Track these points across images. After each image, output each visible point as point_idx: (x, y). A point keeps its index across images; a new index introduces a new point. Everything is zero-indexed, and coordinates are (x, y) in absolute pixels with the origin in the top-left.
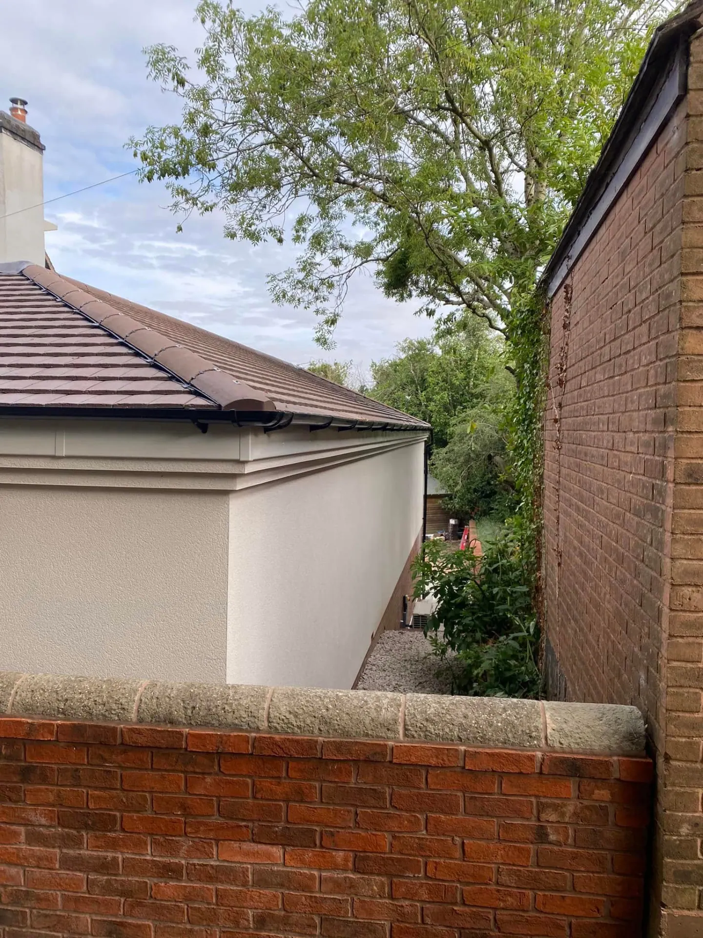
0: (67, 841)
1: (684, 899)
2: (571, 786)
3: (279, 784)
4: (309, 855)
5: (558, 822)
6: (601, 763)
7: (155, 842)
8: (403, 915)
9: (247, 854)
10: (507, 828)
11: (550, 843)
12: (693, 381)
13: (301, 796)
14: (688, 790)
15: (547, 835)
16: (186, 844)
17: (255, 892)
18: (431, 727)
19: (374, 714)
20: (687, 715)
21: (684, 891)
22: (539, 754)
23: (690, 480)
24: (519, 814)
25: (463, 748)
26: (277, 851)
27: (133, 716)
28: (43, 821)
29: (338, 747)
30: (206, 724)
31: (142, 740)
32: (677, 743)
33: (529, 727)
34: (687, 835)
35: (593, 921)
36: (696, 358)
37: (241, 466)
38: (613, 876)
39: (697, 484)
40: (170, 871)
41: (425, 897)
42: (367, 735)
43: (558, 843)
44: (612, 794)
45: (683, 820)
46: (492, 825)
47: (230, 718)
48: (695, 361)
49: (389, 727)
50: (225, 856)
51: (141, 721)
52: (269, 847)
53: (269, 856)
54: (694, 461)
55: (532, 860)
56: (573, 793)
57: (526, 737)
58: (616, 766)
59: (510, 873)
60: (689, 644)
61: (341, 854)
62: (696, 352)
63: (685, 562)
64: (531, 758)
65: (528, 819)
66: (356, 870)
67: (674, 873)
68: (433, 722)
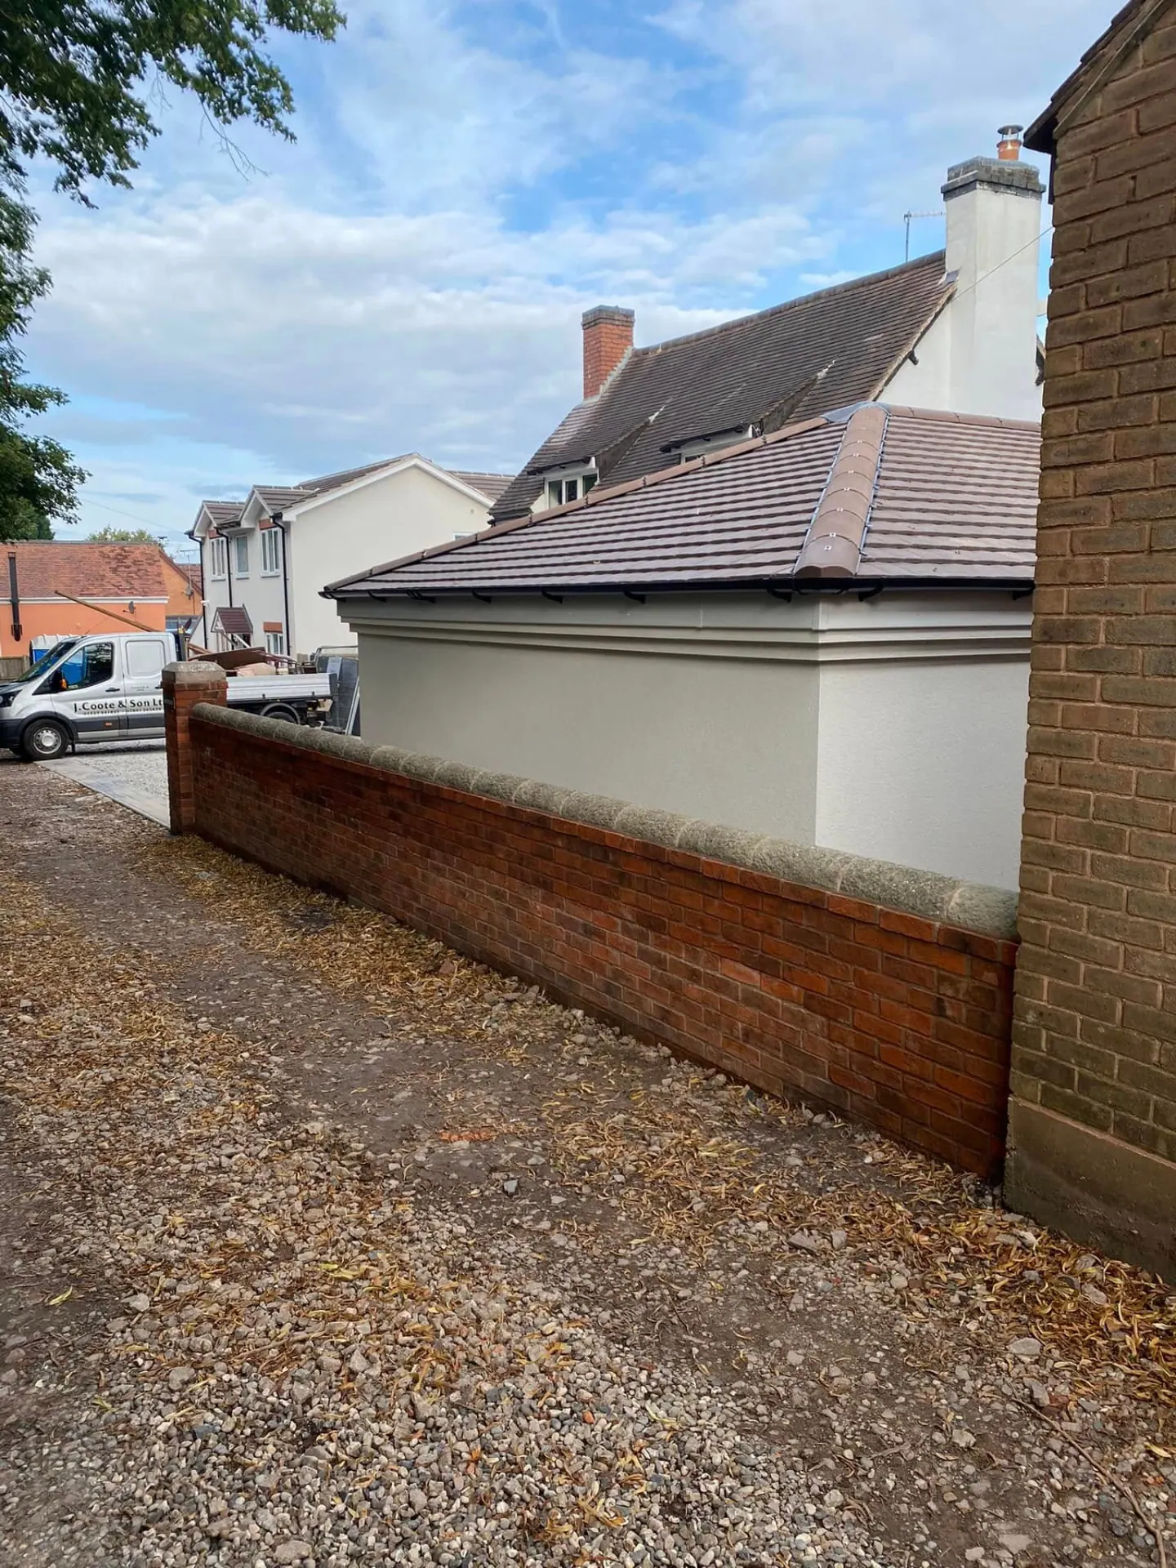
0: (643, 938)
1: (1028, 1090)
2: (963, 964)
3: (758, 916)
4: (776, 983)
5: (954, 998)
6: (987, 942)
7: (687, 950)
8: (837, 1056)
9: (739, 973)
10: (913, 993)
11: (946, 1017)
12: (1051, 527)
13: (769, 929)
14: (1035, 975)
15: (945, 1010)
16: (703, 955)
17: (742, 1007)
18: (860, 884)
19: (823, 865)
20: (1038, 895)
21: (1028, 1081)
22: (938, 924)
23: (1046, 638)
24: (922, 982)
25: (879, 907)
26: (756, 974)
27: (676, 842)
28: (629, 917)
29: (794, 889)
30: (716, 856)
31: (678, 862)
32: (1028, 923)
33: (936, 898)
34: (1033, 1023)
35: (980, 1107)
36: (1053, 501)
37: (814, 635)
38: (997, 1065)
39: (1052, 643)
40: (694, 976)
41: (852, 1045)
42: (814, 883)
43: (953, 1020)
44: (999, 979)
45: (1031, 1007)
46: (902, 989)
47: (730, 853)
48: (1052, 505)
49: (831, 878)
50: (725, 971)
51: (680, 846)
52: (750, 970)
53: (751, 978)
54: (1049, 617)
55: (932, 1031)
56: (966, 971)
57: (931, 906)
58: (1000, 948)
59: (915, 1039)
60: (1040, 818)
61: (796, 988)
62: (1054, 494)
63: (1040, 728)
64: (930, 926)
65: (930, 989)
66: (806, 1007)
67: (1021, 1060)
68: (864, 880)
